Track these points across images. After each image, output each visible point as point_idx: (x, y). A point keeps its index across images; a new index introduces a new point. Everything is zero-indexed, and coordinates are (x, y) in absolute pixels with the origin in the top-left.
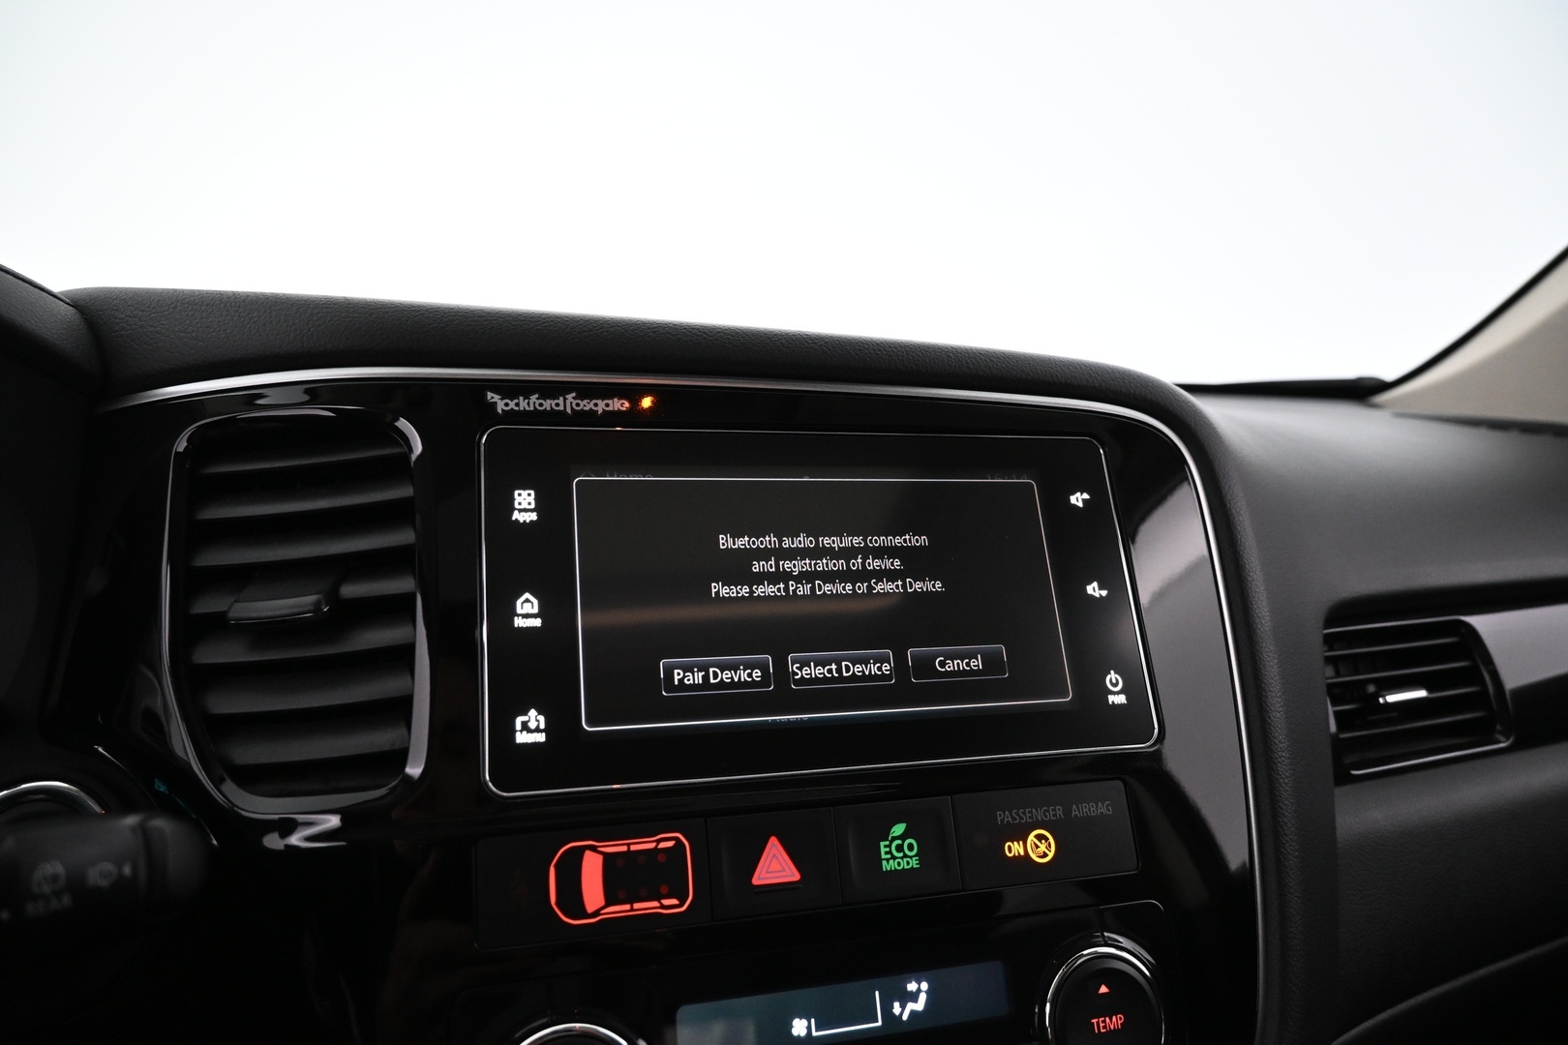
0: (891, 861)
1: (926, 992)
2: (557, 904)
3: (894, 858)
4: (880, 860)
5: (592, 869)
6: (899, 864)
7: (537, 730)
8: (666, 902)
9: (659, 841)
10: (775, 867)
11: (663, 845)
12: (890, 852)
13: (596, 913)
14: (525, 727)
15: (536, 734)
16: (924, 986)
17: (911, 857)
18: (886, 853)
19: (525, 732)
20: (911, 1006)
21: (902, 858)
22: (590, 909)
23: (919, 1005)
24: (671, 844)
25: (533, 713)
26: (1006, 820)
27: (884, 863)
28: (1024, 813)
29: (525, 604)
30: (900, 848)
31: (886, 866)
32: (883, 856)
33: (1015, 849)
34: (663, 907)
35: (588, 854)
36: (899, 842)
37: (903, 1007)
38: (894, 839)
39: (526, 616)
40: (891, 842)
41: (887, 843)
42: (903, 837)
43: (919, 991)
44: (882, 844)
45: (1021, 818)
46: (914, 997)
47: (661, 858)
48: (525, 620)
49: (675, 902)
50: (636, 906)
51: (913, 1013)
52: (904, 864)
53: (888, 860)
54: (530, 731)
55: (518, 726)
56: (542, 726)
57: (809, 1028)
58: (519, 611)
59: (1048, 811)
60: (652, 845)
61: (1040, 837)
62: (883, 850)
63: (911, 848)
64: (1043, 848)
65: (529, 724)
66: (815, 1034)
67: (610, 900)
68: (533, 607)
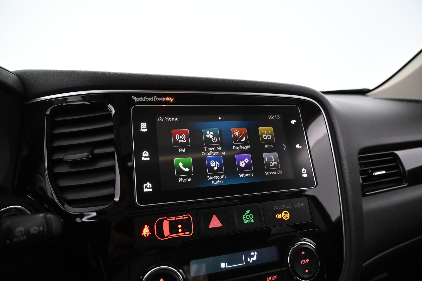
0: (246, 220)
1: (256, 255)
2: (157, 235)
3: (247, 219)
4: (243, 220)
5: (166, 225)
6: (248, 221)
8: (186, 233)
9: (184, 217)
10: (215, 223)
11: (185, 218)
12: (246, 218)
13: (168, 237)
14: (146, 187)
15: (149, 189)
16: (256, 253)
17: (251, 219)
18: (245, 218)
19: (146, 189)
20: (252, 259)
21: (249, 219)
22: (166, 236)
23: (255, 259)
24: (187, 217)
25: (148, 183)
26: (276, 208)
27: (244, 221)
28: (281, 207)
29: (145, 154)
30: (248, 217)
31: (245, 222)
32: (244, 219)
33: (279, 216)
35: (165, 221)
36: (248, 215)
37: (250, 259)
38: (247, 214)
39: (145, 157)
40: (246, 215)
41: (245, 216)
42: (249, 214)
43: (254, 255)
44: (244, 216)
45: (280, 208)
46: (253, 256)
47: (185, 221)
48: (145, 158)
49: (189, 233)
50: (178, 234)
51: (253, 261)
52: (249, 221)
53: (245, 220)
55: (144, 187)
56: (151, 187)
57: (225, 265)
58: (143, 156)
59: (287, 206)
60: (182, 218)
61: (285, 213)
62: (244, 218)
63: (251, 216)
64: (286, 216)
65: (147, 186)
66: (227, 267)
67: (171, 233)
68: (147, 155)
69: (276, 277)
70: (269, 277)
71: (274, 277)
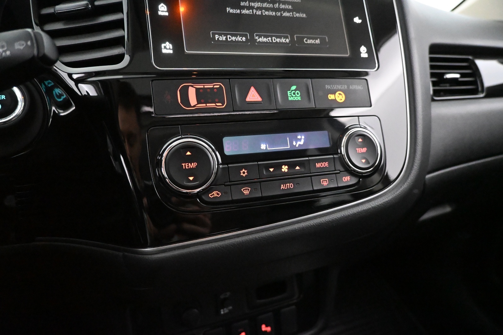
0: (292, 97)
1: (304, 139)
2: (180, 102)
3: (293, 96)
4: (288, 97)
5: (192, 93)
6: (294, 98)
7: (170, 49)
8: (218, 104)
9: (214, 85)
11: (215, 87)
12: (291, 95)
13: (194, 106)
14: (165, 47)
15: (169, 50)
16: (303, 137)
17: (298, 97)
18: (290, 95)
19: (165, 49)
20: (299, 143)
21: (295, 97)
22: (192, 105)
23: (302, 143)
24: (218, 86)
25: (167, 43)
26: (328, 88)
27: (289, 98)
28: (334, 86)
29: (162, 7)
30: (294, 94)
31: (290, 99)
32: (289, 96)
33: (331, 97)
34: (216, 106)
35: (190, 87)
36: (294, 92)
37: (296, 143)
38: (292, 91)
39: (163, 11)
40: (291, 91)
41: (290, 92)
42: (295, 90)
43: (301, 138)
44: (288, 92)
45: (333, 88)
46: (300, 140)
47: (215, 90)
48: (162, 12)
49: (220, 104)
50: (208, 105)
51: (300, 145)
52: (296, 99)
53: (290, 97)
54: (167, 49)
55: (163, 47)
56: (171, 48)
57: (266, 147)
58: (160, 9)
59: (342, 86)
60: (212, 86)
61: (340, 94)
62: (289, 94)
63: (298, 94)
65: (167, 47)
66: (268, 149)
67: (199, 102)
68: (165, 8)
69: (327, 163)
70: (319, 163)
71: (324, 164)
